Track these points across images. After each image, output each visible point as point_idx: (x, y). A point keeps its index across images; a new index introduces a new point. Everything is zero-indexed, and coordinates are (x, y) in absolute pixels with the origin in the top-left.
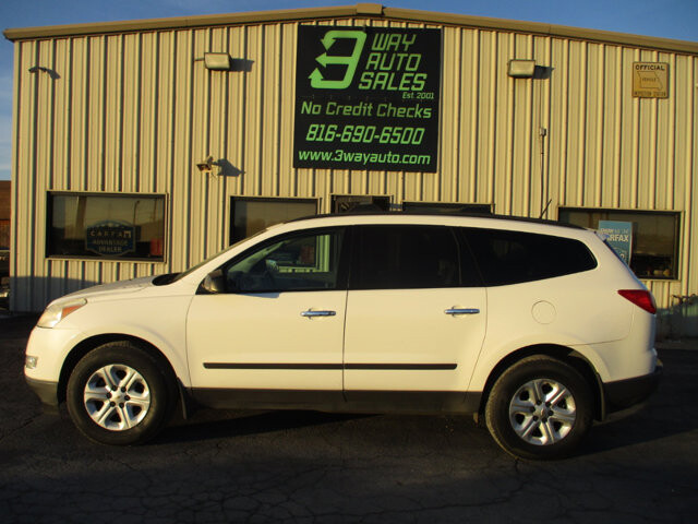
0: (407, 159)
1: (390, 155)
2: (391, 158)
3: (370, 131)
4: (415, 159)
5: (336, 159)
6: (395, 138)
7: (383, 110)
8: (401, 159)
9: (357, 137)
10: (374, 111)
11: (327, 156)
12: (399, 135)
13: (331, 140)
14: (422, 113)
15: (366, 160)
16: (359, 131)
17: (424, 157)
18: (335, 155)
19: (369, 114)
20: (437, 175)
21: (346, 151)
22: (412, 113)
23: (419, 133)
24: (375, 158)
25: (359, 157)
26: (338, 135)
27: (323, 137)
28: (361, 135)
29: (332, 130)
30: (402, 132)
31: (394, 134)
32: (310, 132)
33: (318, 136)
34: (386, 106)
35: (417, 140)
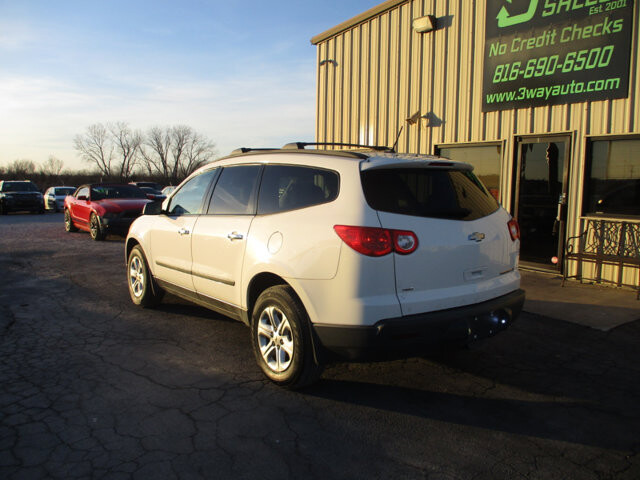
0: (593, 86)
1: (573, 85)
2: (575, 87)
3: (553, 61)
4: (601, 85)
5: (519, 98)
6: (579, 64)
7: (569, 33)
8: (585, 87)
9: (540, 71)
10: (557, 38)
11: (510, 96)
12: (584, 59)
13: (515, 78)
14: (611, 28)
15: (548, 94)
16: (542, 63)
17: (612, 80)
18: (518, 94)
19: (552, 43)
20: (628, 100)
21: (529, 88)
22: (600, 29)
23: (608, 52)
24: (558, 90)
25: (541, 92)
26: (522, 72)
27: (508, 77)
28: (543, 67)
29: (516, 67)
30: (586, 55)
31: (579, 59)
32: (497, 74)
33: (503, 77)
34: (570, 28)
35: (604, 61)
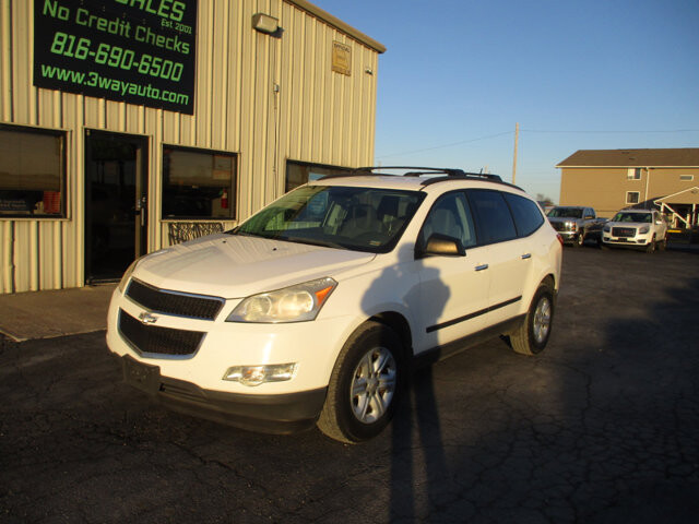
0: (167, 96)
1: (149, 88)
2: (150, 92)
3: (129, 56)
4: (174, 97)
5: (89, 83)
6: (155, 70)
7: (142, 34)
8: (161, 95)
9: (114, 61)
10: (132, 32)
11: (78, 78)
12: (159, 67)
13: (83, 57)
14: (181, 47)
15: (124, 90)
16: (117, 53)
17: (183, 96)
18: (88, 78)
19: (127, 35)
20: (193, 117)
21: (102, 75)
22: (171, 44)
23: (178, 68)
24: (134, 89)
25: (116, 85)
26: (92, 54)
27: (74, 51)
28: (118, 58)
29: (84, 44)
30: (161, 64)
31: (154, 65)
32: (56, 42)
33: (66, 49)
34: (144, 29)
35: (176, 76)
